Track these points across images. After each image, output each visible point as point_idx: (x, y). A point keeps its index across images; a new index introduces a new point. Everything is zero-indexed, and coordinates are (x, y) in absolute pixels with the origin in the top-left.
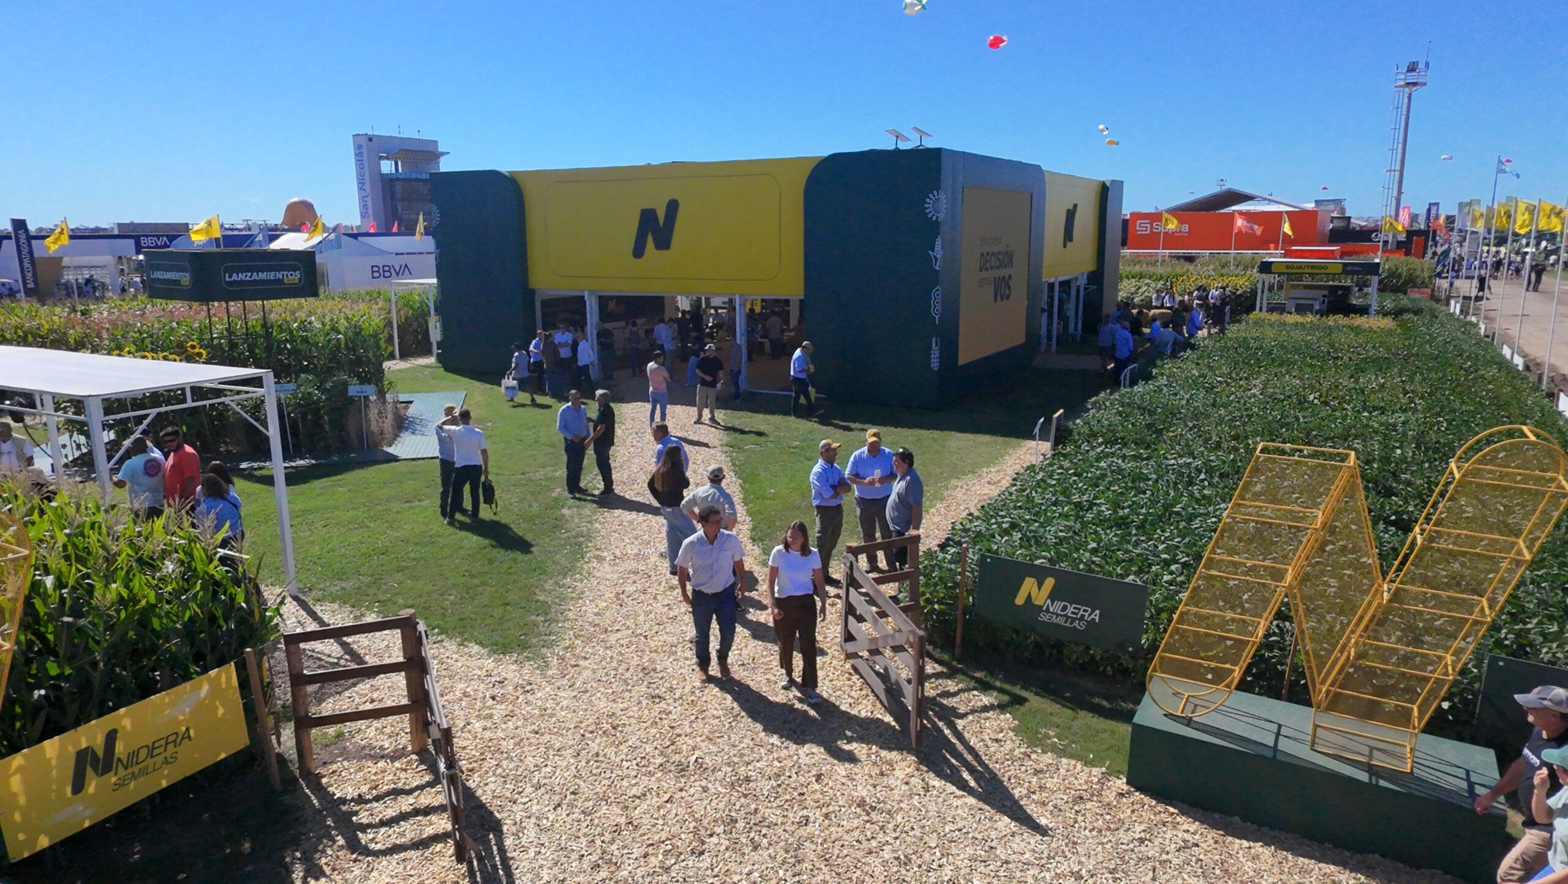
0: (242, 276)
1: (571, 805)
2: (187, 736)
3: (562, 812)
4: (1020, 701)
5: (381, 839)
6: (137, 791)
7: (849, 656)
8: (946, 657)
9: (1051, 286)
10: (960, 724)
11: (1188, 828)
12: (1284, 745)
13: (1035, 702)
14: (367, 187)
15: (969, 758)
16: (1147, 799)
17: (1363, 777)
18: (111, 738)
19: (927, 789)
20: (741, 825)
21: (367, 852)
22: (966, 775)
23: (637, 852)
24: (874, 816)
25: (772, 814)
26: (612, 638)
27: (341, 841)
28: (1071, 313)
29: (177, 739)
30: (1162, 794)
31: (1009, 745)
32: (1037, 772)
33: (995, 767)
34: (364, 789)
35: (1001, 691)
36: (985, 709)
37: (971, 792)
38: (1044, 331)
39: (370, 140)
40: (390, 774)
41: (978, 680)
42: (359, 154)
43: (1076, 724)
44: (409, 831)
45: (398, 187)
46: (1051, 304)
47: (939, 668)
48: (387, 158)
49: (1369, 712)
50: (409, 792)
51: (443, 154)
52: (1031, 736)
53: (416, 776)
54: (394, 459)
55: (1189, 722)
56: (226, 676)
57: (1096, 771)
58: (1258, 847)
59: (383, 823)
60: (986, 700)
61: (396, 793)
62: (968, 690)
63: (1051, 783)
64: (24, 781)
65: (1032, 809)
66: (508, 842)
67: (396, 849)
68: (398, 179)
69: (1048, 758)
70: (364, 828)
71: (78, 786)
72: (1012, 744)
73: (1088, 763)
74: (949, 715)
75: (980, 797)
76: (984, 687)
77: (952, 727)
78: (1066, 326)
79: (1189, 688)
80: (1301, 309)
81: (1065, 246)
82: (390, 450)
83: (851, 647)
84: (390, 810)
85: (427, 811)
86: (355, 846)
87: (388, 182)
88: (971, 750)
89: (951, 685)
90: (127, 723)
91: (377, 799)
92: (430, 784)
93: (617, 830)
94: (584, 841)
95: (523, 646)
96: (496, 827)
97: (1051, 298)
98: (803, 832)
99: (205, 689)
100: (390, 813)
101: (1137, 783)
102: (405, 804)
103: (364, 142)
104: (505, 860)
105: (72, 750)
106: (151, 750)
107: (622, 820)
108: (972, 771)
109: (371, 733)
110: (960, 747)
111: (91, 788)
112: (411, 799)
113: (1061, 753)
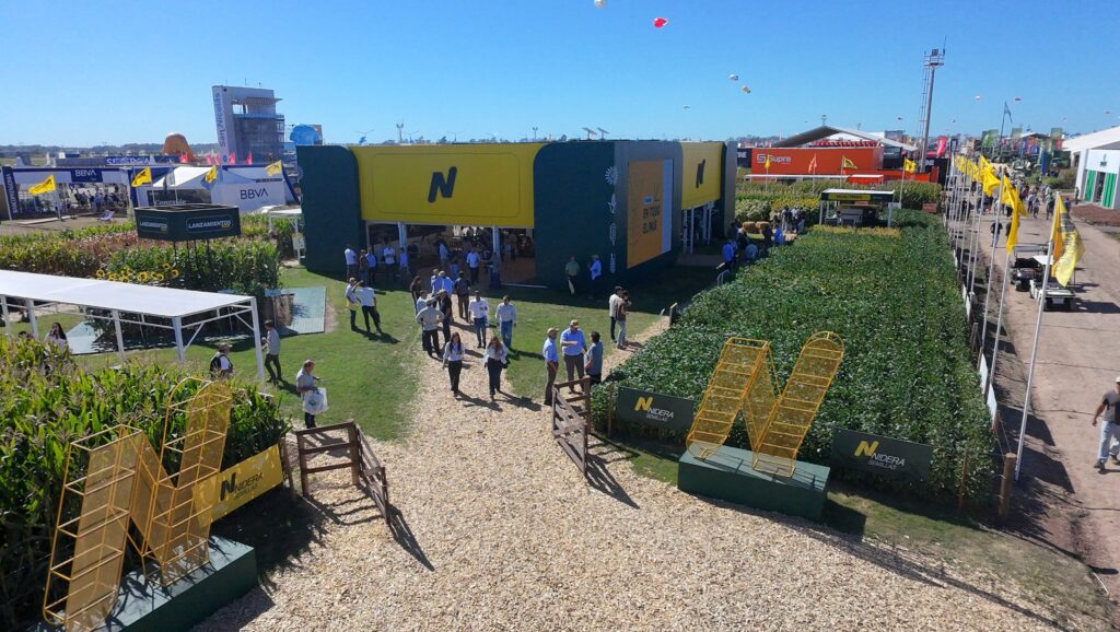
0: (198, 225)
1: (431, 504)
2: (260, 477)
3: (427, 507)
4: (637, 455)
5: (348, 519)
6: (244, 500)
7: (556, 437)
8: (604, 437)
9: (689, 212)
10: (607, 466)
11: (701, 504)
12: (742, 468)
13: (644, 456)
14: (223, 124)
15: (609, 480)
16: (685, 494)
17: (770, 479)
18: (234, 476)
19: (589, 493)
20: (506, 509)
21: (344, 524)
22: (607, 487)
23: (462, 520)
24: (565, 504)
25: (521, 505)
26: (439, 432)
27: (331, 521)
28: (704, 227)
29: (257, 478)
30: (691, 492)
31: (628, 475)
32: (639, 485)
33: (621, 484)
34: (335, 500)
35: (628, 451)
36: (619, 459)
37: (609, 493)
38: (685, 240)
39: (225, 90)
40: (345, 495)
41: (618, 447)
42: (217, 100)
43: (661, 466)
44: (360, 515)
45: (246, 125)
46: (689, 224)
47: (600, 442)
48: (238, 103)
49: (774, 452)
50: (356, 501)
51: (278, 100)
52: (639, 471)
53: (357, 494)
54: (294, 334)
55: (703, 460)
56: (274, 450)
57: (665, 484)
58: (728, 511)
59: (347, 513)
60: (620, 456)
61: (350, 501)
62: (612, 451)
63: (644, 489)
64: (205, 494)
65: (635, 500)
66: (405, 519)
67: (356, 523)
68: (245, 118)
69: (645, 479)
70: (340, 515)
71: (223, 498)
72: (630, 474)
73: (663, 481)
74: (602, 462)
75: (612, 496)
76: (620, 450)
77: (603, 468)
78: (701, 236)
79: (707, 446)
80: (846, 223)
81: (697, 186)
82: (291, 328)
83: (557, 433)
84: (350, 508)
85: (366, 508)
86: (338, 522)
87: (239, 121)
88: (611, 477)
89: (605, 450)
90: (239, 471)
91: (342, 504)
92: (366, 498)
93: (452, 512)
94: (439, 518)
95: (394, 437)
96: (400, 513)
97: (689, 219)
98: (534, 511)
99: (267, 457)
100: (350, 509)
101: (682, 488)
102: (356, 505)
103: (221, 92)
104: (406, 525)
105: (220, 482)
106: (248, 482)
107: (455, 509)
108: (610, 485)
109: (330, 477)
110: (606, 476)
111: (227, 498)
112: (358, 504)
113: (652, 477)
